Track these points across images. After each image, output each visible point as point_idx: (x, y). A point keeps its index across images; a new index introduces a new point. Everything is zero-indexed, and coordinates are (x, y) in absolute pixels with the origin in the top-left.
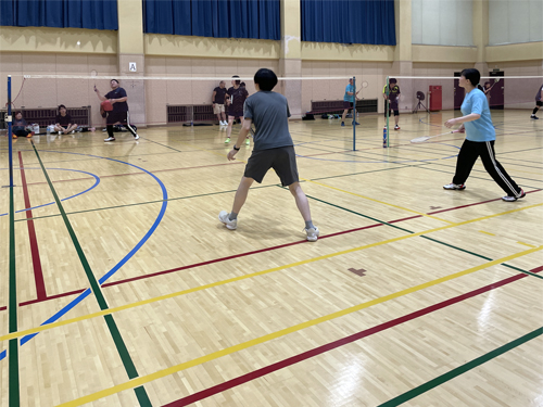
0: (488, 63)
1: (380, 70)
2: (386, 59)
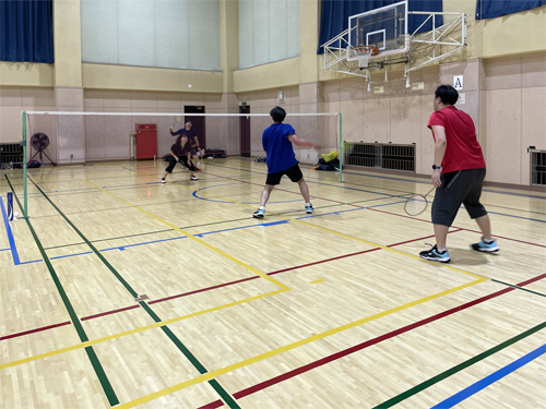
1: (30, 100)
2: (37, 84)
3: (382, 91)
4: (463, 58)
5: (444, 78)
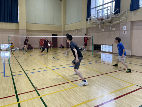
0: (66, 31)
3: (104, 30)
4: (126, 21)
5: (121, 27)
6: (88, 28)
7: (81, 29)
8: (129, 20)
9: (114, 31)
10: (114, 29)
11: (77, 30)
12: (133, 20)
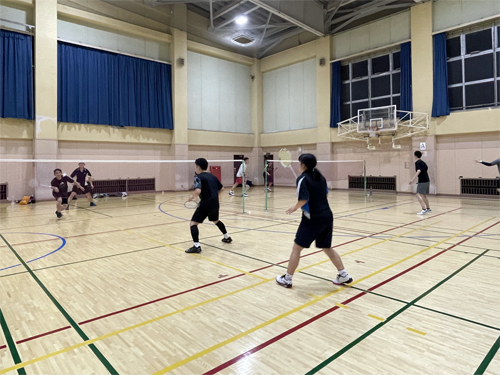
1: (158, 152)
3: (374, 148)
4: (425, 135)
5: (414, 144)
6: (333, 144)
7: (315, 145)
8: (431, 132)
9: (398, 150)
10: (399, 147)
11: (300, 146)
12: (438, 133)
